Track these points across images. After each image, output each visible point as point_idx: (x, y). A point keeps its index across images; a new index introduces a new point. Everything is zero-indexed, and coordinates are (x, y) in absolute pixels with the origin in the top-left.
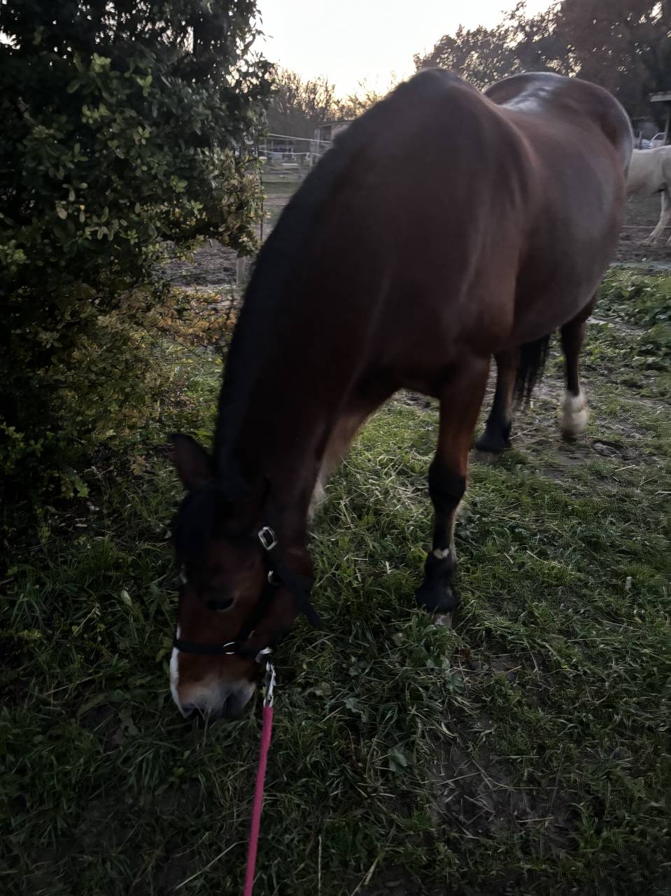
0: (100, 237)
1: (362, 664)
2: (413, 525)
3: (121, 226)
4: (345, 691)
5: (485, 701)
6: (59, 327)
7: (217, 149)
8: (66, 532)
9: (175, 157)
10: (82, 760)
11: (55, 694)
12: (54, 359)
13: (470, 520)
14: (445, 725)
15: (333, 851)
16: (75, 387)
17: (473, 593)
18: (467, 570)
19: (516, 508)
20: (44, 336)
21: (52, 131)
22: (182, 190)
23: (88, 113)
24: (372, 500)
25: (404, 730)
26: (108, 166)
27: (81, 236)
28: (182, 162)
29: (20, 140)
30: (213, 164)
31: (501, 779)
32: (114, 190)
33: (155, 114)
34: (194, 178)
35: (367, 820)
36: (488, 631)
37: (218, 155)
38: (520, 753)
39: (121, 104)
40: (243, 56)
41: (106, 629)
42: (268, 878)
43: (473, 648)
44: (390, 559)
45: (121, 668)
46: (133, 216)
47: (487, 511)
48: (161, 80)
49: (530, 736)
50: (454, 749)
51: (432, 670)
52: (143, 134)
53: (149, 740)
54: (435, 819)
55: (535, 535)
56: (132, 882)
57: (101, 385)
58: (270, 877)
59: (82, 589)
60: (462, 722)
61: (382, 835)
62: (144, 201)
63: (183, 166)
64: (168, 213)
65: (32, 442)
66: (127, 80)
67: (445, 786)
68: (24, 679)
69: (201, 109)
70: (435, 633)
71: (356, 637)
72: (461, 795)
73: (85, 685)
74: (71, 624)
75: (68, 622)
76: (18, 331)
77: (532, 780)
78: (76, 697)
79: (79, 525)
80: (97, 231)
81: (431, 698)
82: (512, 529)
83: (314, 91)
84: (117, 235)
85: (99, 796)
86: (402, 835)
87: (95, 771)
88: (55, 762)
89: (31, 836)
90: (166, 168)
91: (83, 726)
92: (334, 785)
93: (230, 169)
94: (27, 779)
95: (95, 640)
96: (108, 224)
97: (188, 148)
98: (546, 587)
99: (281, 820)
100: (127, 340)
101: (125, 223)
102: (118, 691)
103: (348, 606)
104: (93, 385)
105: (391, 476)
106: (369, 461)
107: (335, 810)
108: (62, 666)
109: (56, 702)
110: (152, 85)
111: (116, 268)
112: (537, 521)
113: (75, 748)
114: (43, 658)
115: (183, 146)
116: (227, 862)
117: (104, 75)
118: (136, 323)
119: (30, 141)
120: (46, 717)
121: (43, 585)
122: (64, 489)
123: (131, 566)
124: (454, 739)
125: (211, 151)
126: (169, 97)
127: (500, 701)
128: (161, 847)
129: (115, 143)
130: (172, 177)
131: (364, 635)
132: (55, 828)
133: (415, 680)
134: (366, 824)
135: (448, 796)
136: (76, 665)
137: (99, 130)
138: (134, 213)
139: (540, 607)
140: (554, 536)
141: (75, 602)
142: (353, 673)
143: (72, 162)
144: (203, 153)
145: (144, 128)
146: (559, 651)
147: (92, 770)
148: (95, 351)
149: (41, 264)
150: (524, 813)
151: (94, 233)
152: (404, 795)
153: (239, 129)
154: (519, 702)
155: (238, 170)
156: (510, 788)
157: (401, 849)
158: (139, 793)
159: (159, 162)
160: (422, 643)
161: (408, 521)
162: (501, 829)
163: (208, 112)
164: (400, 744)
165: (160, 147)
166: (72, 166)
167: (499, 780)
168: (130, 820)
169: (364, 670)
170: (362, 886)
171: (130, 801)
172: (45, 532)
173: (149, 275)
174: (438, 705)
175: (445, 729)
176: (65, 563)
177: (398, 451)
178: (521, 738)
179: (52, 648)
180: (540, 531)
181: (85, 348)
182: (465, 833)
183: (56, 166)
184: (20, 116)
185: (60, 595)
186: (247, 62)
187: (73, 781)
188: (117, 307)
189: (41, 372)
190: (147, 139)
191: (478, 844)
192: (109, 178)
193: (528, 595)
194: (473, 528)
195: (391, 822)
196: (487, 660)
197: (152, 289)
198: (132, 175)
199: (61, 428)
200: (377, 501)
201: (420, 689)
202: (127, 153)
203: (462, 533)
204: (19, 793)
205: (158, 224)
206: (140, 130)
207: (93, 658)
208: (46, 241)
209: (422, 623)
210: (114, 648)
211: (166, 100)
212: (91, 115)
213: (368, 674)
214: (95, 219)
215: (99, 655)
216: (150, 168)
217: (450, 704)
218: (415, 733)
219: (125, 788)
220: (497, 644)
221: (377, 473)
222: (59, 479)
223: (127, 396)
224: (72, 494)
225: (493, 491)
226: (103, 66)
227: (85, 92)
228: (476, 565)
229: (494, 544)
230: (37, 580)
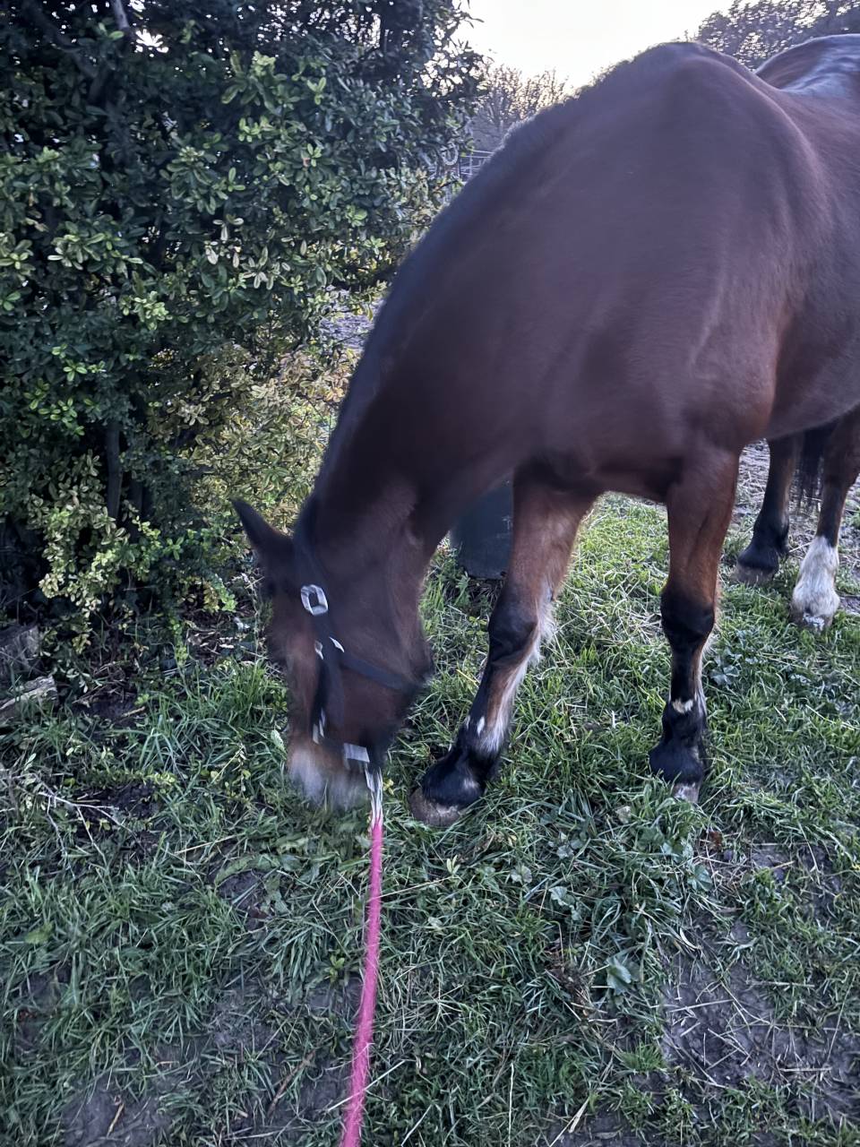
0: (256, 285)
1: (575, 844)
2: (649, 664)
3: (283, 271)
4: (550, 877)
5: (741, 905)
6: (205, 399)
7: (405, 170)
8: (208, 654)
9: (353, 181)
10: (218, 939)
11: (189, 853)
12: (198, 439)
13: (728, 661)
14: (685, 932)
15: (528, 1084)
16: (223, 474)
17: (729, 759)
18: (722, 727)
19: (793, 646)
20: (187, 410)
21: (202, 153)
22: (360, 224)
23: (246, 129)
24: (595, 629)
25: (627, 936)
26: (269, 197)
27: (234, 284)
28: (361, 187)
29: (163, 167)
30: (401, 190)
31: (761, 1012)
32: (276, 226)
33: (329, 127)
34: (375, 208)
35: (576, 1048)
36: (748, 811)
37: (407, 176)
38: (788, 978)
39: (286, 115)
40: (442, 46)
41: (253, 778)
42: (444, 1111)
43: (727, 832)
44: (617, 707)
45: (268, 827)
46: (298, 258)
47: (752, 649)
48: (338, 83)
49: (803, 956)
50: (695, 966)
51: (669, 857)
52: (312, 154)
53: (300, 919)
54: (666, 1056)
55: (819, 684)
56: (273, 1097)
57: (255, 472)
58: (446, 1109)
59: (224, 726)
60: (709, 930)
61: (594, 1070)
62: (311, 238)
63: (361, 192)
64: (341, 253)
65: (170, 542)
66: (295, 84)
67: (683, 1014)
68: (153, 832)
69: (386, 118)
70: (674, 809)
71: (567, 809)
72: (703, 1028)
73: (225, 845)
74: (210, 769)
75: (207, 766)
76: (157, 404)
77: (803, 1015)
78: (213, 860)
79: (224, 646)
80: (253, 278)
81: (666, 895)
82: (786, 675)
83: (536, 93)
84: (277, 282)
85: (238, 984)
86: (621, 1073)
87: (234, 952)
88: (187, 938)
89: (155, 1027)
90: (340, 195)
91: (221, 896)
92: (533, 999)
93: (421, 195)
94: (152, 956)
95: (237, 791)
96: (266, 269)
97: (369, 170)
98: (832, 756)
99: (463, 1037)
100: (287, 416)
101: (287, 268)
102: (266, 855)
103: (557, 767)
104: (245, 472)
105: (621, 598)
106: (593, 577)
107: (533, 1032)
108: (197, 820)
109: (189, 864)
110: (326, 90)
111: (276, 325)
112: (822, 665)
113: (211, 923)
114: (176, 807)
115: (363, 167)
116: (393, 1083)
117: (267, 80)
118: (299, 395)
119: (176, 166)
120: (178, 881)
121: (178, 718)
122: (207, 601)
123: (285, 699)
124: (697, 952)
125: (398, 172)
126: (348, 104)
127: (762, 906)
128: (310, 1056)
129: (279, 165)
130: (348, 207)
131: (578, 805)
132: (184, 1020)
133: (645, 870)
134: (575, 1054)
135: (685, 1027)
136: (216, 820)
137: (259, 149)
138: (299, 254)
139: (824, 783)
140: (845, 687)
141: (215, 742)
142: (562, 854)
143: (225, 191)
144: (388, 175)
145: (314, 146)
146: (849, 845)
147: (230, 951)
148: (248, 429)
149: (185, 320)
150: (791, 1059)
151: (250, 281)
152: (626, 1021)
153: (436, 143)
154: (790, 910)
155: (431, 197)
156: (773, 1025)
157: (619, 1092)
158: (286, 985)
159: (332, 189)
160: (657, 821)
161: (643, 658)
162: (756, 1077)
163: (395, 122)
164: (622, 953)
165: (334, 169)
166: (225, 197)
167: (758, 1012)
168: (273, 1018)
169: (577, 851)
170: (566, 1133)
171: (275, 994)
172: (182, 653)
173: (317, 334)
174: (674, 905)
175: (684, 938)
176: (204, 692)
177: (632, 565)
178: (790, 959)
179: (187, 797)
180: (826, 680)
181: (237, 425)
182: (706, 1078)
183: (206, 198)
184: (166, 136)
185: (198, 732)
186: (447, 55)
187: (207, 963)
188: (276, 374)
189: (183, 455)
190: (318, 160)
191: (725, 1095)
192: (270, 210)
193: (806, 767)
194: (733, 671)
195: (608, 1054)
196: (746, 849)
197: (320, 352)
198: (298, 207)
199: (206, 525)
200: (601, 632)
201: (652, 882)
202: (293, 179)
203: (717, 678)
204: (144, 973)
205: (329, 268)
206: (310, 147)
207: (234, 812)
208: (192, 292)
209: (656, 795)
210: (260, 801)
211: (343, 109)
212: (249, 131)
213: (581, 858)
214: (252, 263)
215: (241, 809)
216: (321, 197)
217: (692, 903)
218: (642, 940)
219: (270, 976)
220: (760, 827)
221: (602, 594)
222: (202, 588)
223: (287, 486)
224: (217, 608)
225: (762, 622)
226: (266, 68)
227: (244, 101)
228: (734, 722)
229: (761, 694)
230: (172, 713)
